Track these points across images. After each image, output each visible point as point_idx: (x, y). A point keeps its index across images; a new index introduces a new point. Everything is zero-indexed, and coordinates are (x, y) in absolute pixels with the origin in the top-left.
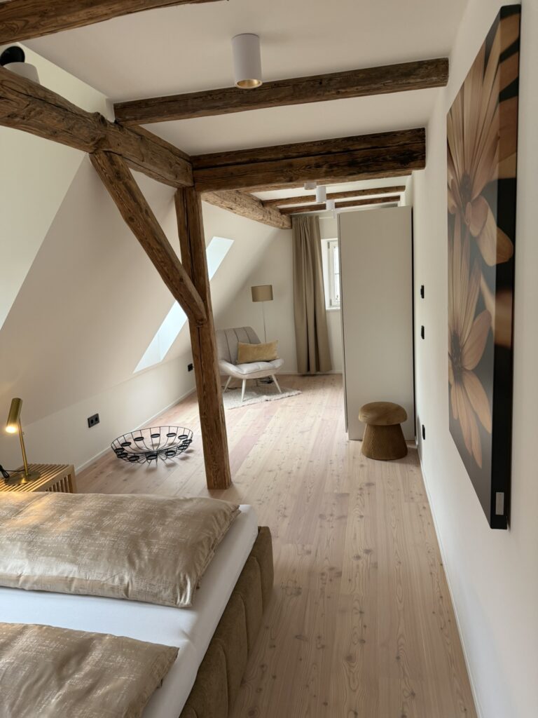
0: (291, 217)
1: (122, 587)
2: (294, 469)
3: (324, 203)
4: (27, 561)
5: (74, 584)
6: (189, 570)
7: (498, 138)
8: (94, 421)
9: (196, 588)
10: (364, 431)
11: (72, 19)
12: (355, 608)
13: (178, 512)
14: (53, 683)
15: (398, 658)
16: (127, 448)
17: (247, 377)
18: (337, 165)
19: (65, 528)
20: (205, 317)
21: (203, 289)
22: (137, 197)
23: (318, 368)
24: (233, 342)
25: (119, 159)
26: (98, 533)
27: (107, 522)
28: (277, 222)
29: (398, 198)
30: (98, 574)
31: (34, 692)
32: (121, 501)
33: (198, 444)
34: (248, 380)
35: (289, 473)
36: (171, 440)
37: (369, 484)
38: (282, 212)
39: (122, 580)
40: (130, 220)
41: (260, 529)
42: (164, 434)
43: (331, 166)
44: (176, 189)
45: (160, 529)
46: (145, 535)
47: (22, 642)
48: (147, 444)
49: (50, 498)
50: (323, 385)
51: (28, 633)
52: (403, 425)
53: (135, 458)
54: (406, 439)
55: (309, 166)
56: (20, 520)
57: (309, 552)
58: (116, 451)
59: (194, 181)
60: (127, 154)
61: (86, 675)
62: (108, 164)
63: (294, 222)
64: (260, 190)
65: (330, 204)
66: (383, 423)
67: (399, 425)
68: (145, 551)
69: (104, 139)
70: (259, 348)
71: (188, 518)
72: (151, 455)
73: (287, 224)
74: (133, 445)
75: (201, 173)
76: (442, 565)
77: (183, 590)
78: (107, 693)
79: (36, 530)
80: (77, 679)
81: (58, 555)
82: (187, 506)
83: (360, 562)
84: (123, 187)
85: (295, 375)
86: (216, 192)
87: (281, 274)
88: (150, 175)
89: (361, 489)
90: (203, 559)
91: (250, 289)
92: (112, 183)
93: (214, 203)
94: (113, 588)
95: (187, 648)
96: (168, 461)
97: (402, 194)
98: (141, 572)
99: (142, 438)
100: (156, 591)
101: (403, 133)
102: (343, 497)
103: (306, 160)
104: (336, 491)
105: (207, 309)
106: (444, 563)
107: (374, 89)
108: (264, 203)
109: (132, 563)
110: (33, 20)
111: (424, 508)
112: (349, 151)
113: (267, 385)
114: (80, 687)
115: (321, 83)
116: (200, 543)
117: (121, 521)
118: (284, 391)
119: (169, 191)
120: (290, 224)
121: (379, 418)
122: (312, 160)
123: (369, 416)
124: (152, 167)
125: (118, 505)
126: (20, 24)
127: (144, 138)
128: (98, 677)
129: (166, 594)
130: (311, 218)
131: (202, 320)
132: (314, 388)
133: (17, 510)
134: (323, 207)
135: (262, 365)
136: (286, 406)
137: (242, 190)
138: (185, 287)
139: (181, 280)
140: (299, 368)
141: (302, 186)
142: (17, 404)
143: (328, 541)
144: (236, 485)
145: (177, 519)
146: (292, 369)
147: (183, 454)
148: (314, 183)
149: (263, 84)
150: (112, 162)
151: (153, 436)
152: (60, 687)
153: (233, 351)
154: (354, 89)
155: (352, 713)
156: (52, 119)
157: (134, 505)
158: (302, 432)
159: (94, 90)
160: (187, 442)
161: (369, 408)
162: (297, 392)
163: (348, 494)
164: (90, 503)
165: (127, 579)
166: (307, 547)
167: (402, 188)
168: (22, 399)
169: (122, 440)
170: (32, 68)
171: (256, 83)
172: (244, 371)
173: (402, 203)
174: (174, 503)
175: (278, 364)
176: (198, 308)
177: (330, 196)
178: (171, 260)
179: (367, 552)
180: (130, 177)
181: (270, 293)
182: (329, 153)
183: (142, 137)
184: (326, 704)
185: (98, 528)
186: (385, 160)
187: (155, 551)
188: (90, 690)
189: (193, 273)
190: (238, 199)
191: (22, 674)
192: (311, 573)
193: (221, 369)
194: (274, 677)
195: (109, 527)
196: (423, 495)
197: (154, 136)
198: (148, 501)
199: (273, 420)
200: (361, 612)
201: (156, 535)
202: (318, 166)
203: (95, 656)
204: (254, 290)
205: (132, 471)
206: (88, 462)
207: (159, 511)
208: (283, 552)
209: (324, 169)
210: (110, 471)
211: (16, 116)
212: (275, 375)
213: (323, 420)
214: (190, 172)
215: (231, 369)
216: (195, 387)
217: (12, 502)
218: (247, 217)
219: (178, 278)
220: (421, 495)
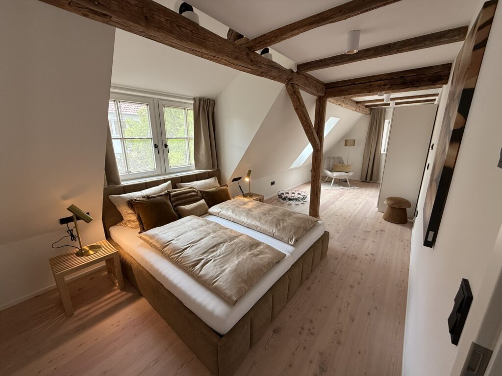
0: (371, 109)
1: (272, 233)
2: (347, 217)
3: (388, 102)
4: (246, 218)
5: (258, 228)
6: (295, 234)
7: (468, 69)
8: (273, 183)
9: (296, 241)
10: (386, 208)
11: (286, 37)
12: (359, 271)
13: (294, 216)
14: (248, 249)
15: (374, 294)
16: (282, 195)
17: (335, 177)
18: (396, 84)
19: (258, 211)
20: (320, 149)
21: (321, 138)
22: (301, 100)
23: (371, 179)
24: (332, 162)
25: (296, 86)
26: (268, 215)
27: (271, 213)
28: (363, 111)
29: (434, 100)
30: (266, 227)
31: (243, 250)
32: (277, 208)
33: (308, 199)
34: (335, 179)
35: (345, 218)
36: (299, 196)
37: (382, 231)
38: (367, 106)
39: (273, 231)
40: (296, 109)
41: (325, 231)
42: (296, 193)
43: (391, 85)
44: (317, 97)
45: (288, 219)
46: (282, 220)
47: (242, 237)
48: (290, 195)
49: (255, 202)
50: (372, 187)
51: (244, 235)
52: (408, 209)
53: (285, 199)
54: (408, 216)
55: (380, 85)
56: (246, 206)
57: (345, 247)
58: (279, 195)
59: (325, 93)
60: (299, 84)
61: (258, 251)
62: (291, 88)
63: (372, 112)
64: (356, 96)
65: (392, 103)
66: (397, 207)
67: (405, 209)
68: (281, 224)
69: (292, 79)
70: (343, 166)
71: (298, 219)
72: (290, 199)
73: (368, 112)
74: (285, 195)
75: (329, 90)
76: (408, 270)
77: (292, 239)
78: (262, 257)
79: (250, 210)
80: (255, 251)
81: (255, 218)
82: (299, 215)
83: (367, 257)
84: (296, 97)
85: (358, 181)
86: (334, 98)
87: (361, 135)
88: (307, 92)
89: (377, 231)
90: (300, 232)
91: (344, 141)
92: (292, 95)
93: (333, 103)
94: (269, 232)
95: (289, 256)
96: (296, 203)
97: (437, 98)
98: (279, 230)
99: (288, 193)
100: (283, 237)
101: (437, 67)
102: (367, 232)
103: (379, 83)
104: (364, 229)
105: (321, 146)
106: (410, 269)
107: (418, 47)
108: (357, 103)
109: (277, 227)
110: (273, 39)
111: (408, 246)
112: (403, 77)
113: (344, 183)
114: (255, 253)
115: (389, 47)
116: (301, 227)
117: (277, 213)
118: (351, 186)
119: (314, 98)
120: (370, 112)
121: (395, 204)
122: (382, 82)
123: (390, 202)
124: (308, 89)
125: (275, 209)
126: (269, 41)
127: (308, 77)
128: (261, 253)
129: (286, 239)
130: (382, 109)
131: (318, 150)
132: (367, 188)
133: (245, 204)
134: (389, 104)
135: (343, 174)
136: (351, 192)
137: (347, 96)
138: (313, 136)
139: (312, 133)
140: (361, 178)
141: (377, 94)
142: (250, 171)
143: (355, 246)
144: (320, 217)
145: (294, 218)
146: (358, 178)
147: (302, 202)
148: (384, 92)
149: (359, 51)
150: (293, 87)
151: (292, 193)
152: (250, 251)
153: (331, 166)
154: (407, 48)
155: (347, 304)
156: (274, 73)
157: (280, 210)
158: (355, 204)
159: (291, 60)
160: (305, 198)
161: (390, 199)
162: (357, 188)
163: (370, 232)
164: (268, 206)
165: (274, 231)
166: (345, 245)
167: (437, 95)
168: (252, 170)
169: (281, 192)
170: (271, 55)
171: (355, 51)
172: (335, 175)
173: (436, 102)
174: (294, 213)
175: (351, 174)
176: (317, 145)
177: (392, 99)
178: (310, 125)
179: (372, 254)
180: (299, 93)
181: (353, 143)
182: (392, 78)
183: (306, 77)
184: (337, 296)
185: (268, 214)
186: (423, 81)
187: (285, 225)
188: (258, 255)
189: (318, 131)
190: (344, 101)
191: (241, 244)
192: (344, 254)
193: (324, 173)
194: (319, 281)
195: (271, 214)
196: (409, 241)
197: (311, 76)
198: (285, 210)
199: (343, 197)
200: (362, 274)
201: (286, 221)
202: (385, 85)
203: (261, 247)
204: (346, 141)
205: (283, 203)
206: (269, 197)
207: (290, 214)
208: (334, 244)
209: (388, 86)
210: (275, 202)
211: (263, 72)
212: (349, 180)
213: (367, 201)
214: (324, 90)
215: (329, 173)
216: (310, 179)
217: (245, 201)
218: (348, 108)
219: (311, 132)
220: (408, 240)
